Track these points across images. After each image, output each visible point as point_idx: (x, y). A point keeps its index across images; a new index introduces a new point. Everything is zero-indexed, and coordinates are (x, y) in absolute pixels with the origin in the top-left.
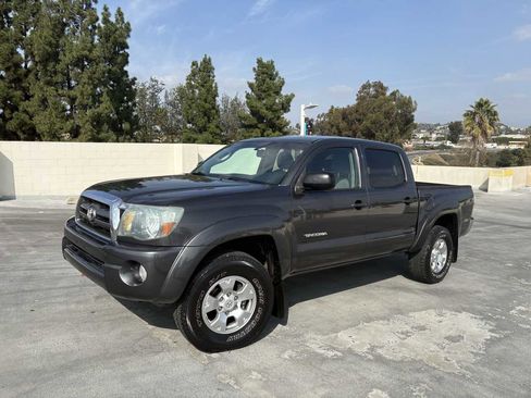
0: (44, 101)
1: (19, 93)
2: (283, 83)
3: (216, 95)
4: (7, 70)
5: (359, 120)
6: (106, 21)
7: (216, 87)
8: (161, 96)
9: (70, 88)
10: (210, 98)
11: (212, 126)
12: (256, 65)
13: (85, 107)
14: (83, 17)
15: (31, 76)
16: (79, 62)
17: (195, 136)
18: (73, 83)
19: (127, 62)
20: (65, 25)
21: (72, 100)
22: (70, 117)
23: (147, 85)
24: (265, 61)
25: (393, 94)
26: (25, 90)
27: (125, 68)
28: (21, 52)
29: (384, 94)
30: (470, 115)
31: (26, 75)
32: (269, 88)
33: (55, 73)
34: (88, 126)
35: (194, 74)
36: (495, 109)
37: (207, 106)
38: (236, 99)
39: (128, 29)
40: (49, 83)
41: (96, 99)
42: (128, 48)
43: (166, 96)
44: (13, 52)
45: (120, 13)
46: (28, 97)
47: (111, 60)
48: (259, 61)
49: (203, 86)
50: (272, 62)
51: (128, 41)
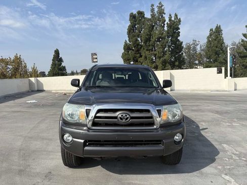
0: (146, 58)
1: (139, 55)
3: (223, 43)
4: (135, 47)
6: (170, 20)
7: (223, 39)
8: (198, 48)
9: (155, 50)
10: (219, 45)
11: (220, 59)
13: (160, 58)
14: (160, 21)
15: (142, 48)
16: (158, 39)
18: (156, 48)
19: (179, 35)
20: (154, 26)
21: (155, 55)
22: (154, 62)
23: (191, 44)
26: (140, 53)
27: (178, 38)
28: (139, 39)
31: (141, 48)
33: (149, 46)
34: (161, 65)
35: (211, 35)
37: (217, 49)
39: (180, 21)
40: (147, 50)
41: (164, 53)
42: (179, 29)
43: (201, 47)
44: (137, 40)
45: (176, 15)
46: (141, 56)
47: (172, 36)
49: (215, 40)
51: (180, 26)
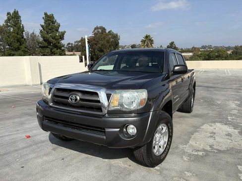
2: (59, 26)
3: (23, 31)
5: (96, 44)
7: (23, 27)
10: (20, 32)
11: (23, 47)
12: (44, 16)
17: (13, 53)
24: (48, 14)
25: (109, 32)
29: (105, 32)
30: (143, 41)
32: (52, 28)
35: (9, 20)
36: (152, 39)
37: (19, 36)
38: (33, 33)
48: (46, 14)
49: (14, 26)
50: (53, 15)
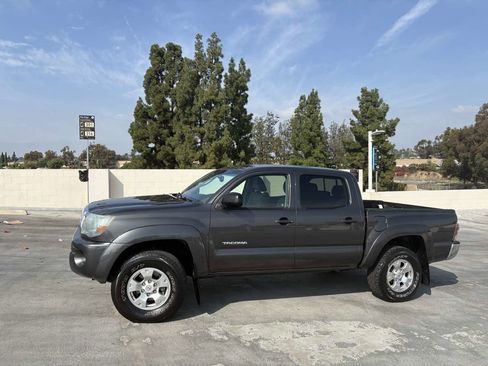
0: (182, 137)
1: (166, 131)
2: (387, 109)
3: (322, 124)
4: (159, 114)
6: (231, 70)
7: (321, 117)
8: (276, 127)
9: (201, 125)
10: (315, 127)
11: (317, 152)
12: (360, 94)
13: (211, 140)
14: (212, 69)
15: (175, 118)
16: (208, 105)
18: (203, 121)
19: (246, 102)
20: (200, 77)
21: (202, 135)
22: (200, 148)
23: (264, 119)
24: (369, 90)
26: (170, 128)
27: (245, 107)
28: (169, 99)
31: (172, 118)
32: (373, 115)
33: (191, 115)
34: (212, 155)
35: (301, 107)
37: (312, 134)
38: (343, 126)
39: (248, 74)
40: (186, 123)
41: (219, 132)
42: (247, 89)
43: (280, 127)
44: (164, 101)
45: (242, 63)
46: (172, 134)
47: (234, 101)
48: (364, 91)
49: (309, 117)
50: (377, 90)
51: (248, 84)
